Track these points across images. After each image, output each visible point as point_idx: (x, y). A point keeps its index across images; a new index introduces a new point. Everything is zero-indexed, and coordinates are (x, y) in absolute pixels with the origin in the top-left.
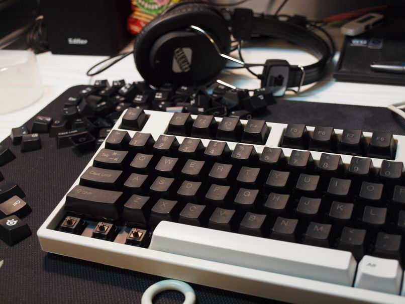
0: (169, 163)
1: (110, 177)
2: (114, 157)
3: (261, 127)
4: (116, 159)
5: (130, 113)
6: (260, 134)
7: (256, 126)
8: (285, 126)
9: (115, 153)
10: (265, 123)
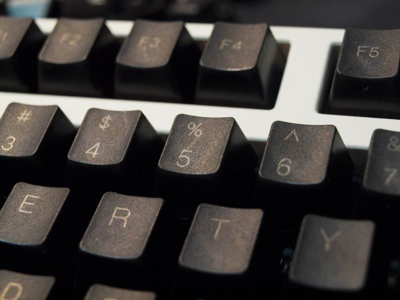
3: (256, 46)
6: (255, 73)
7: (238, 46)
8: (337, 36)
10: (269, 33)
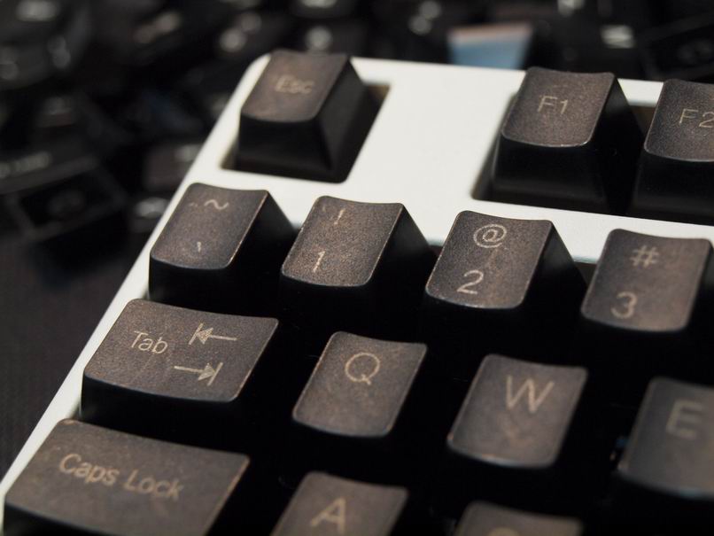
0: (533, 404)
1: (169, 502)
2: (200, 355)
4: (208, 373)
5: (280, 84)
9: (204, 330)
